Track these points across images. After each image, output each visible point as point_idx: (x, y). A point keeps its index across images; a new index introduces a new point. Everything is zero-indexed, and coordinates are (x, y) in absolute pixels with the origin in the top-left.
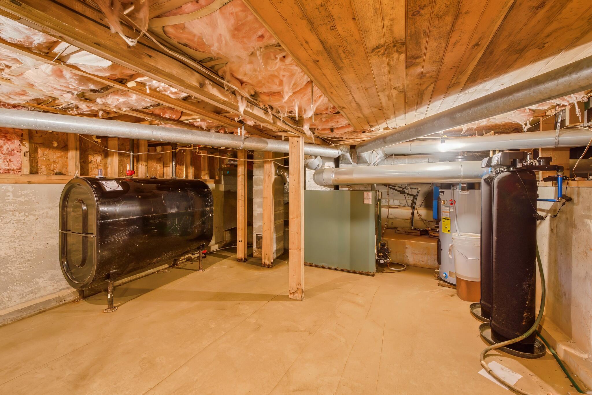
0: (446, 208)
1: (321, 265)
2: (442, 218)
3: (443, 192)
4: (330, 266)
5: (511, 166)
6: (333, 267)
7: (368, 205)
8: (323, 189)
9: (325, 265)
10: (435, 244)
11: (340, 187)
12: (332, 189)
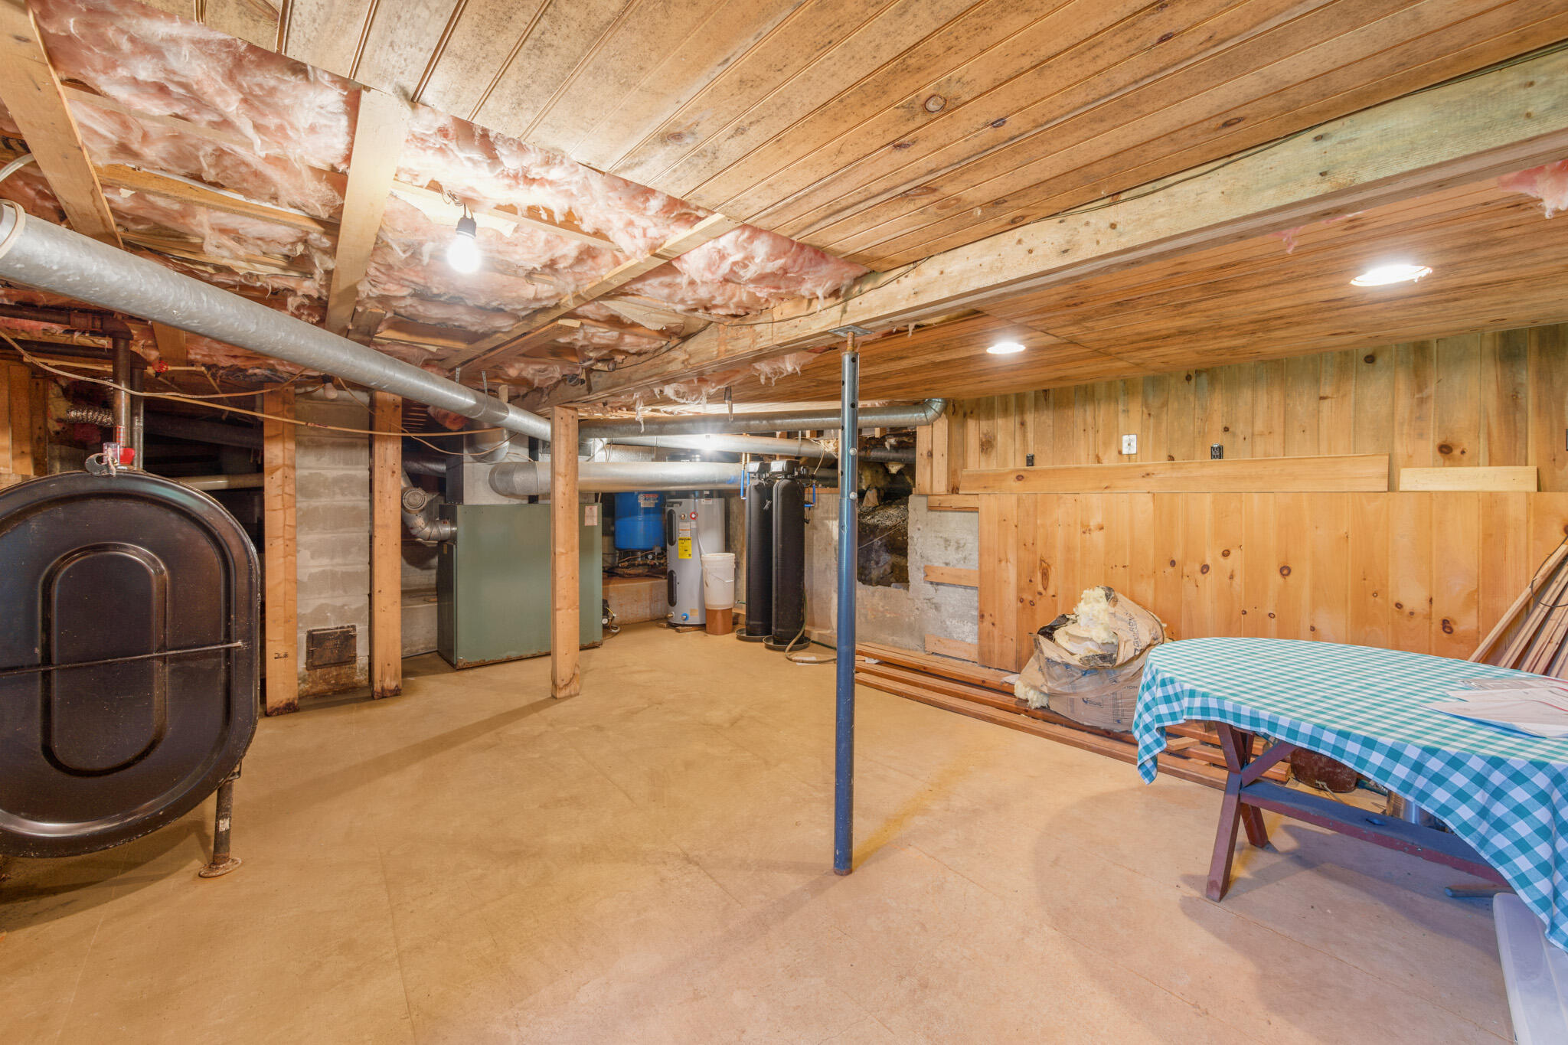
0: (685, 524)
1: (504, 656)
2: (678, 538)
3: (680, 503)
4: (524, 654)
5: (789, 474)
6: (529, 654)
7: (592, 527)
8: (505, 501)
9: (514, 654)
10: (663, 582)
11: (540, 497)
12: (525, 502)
